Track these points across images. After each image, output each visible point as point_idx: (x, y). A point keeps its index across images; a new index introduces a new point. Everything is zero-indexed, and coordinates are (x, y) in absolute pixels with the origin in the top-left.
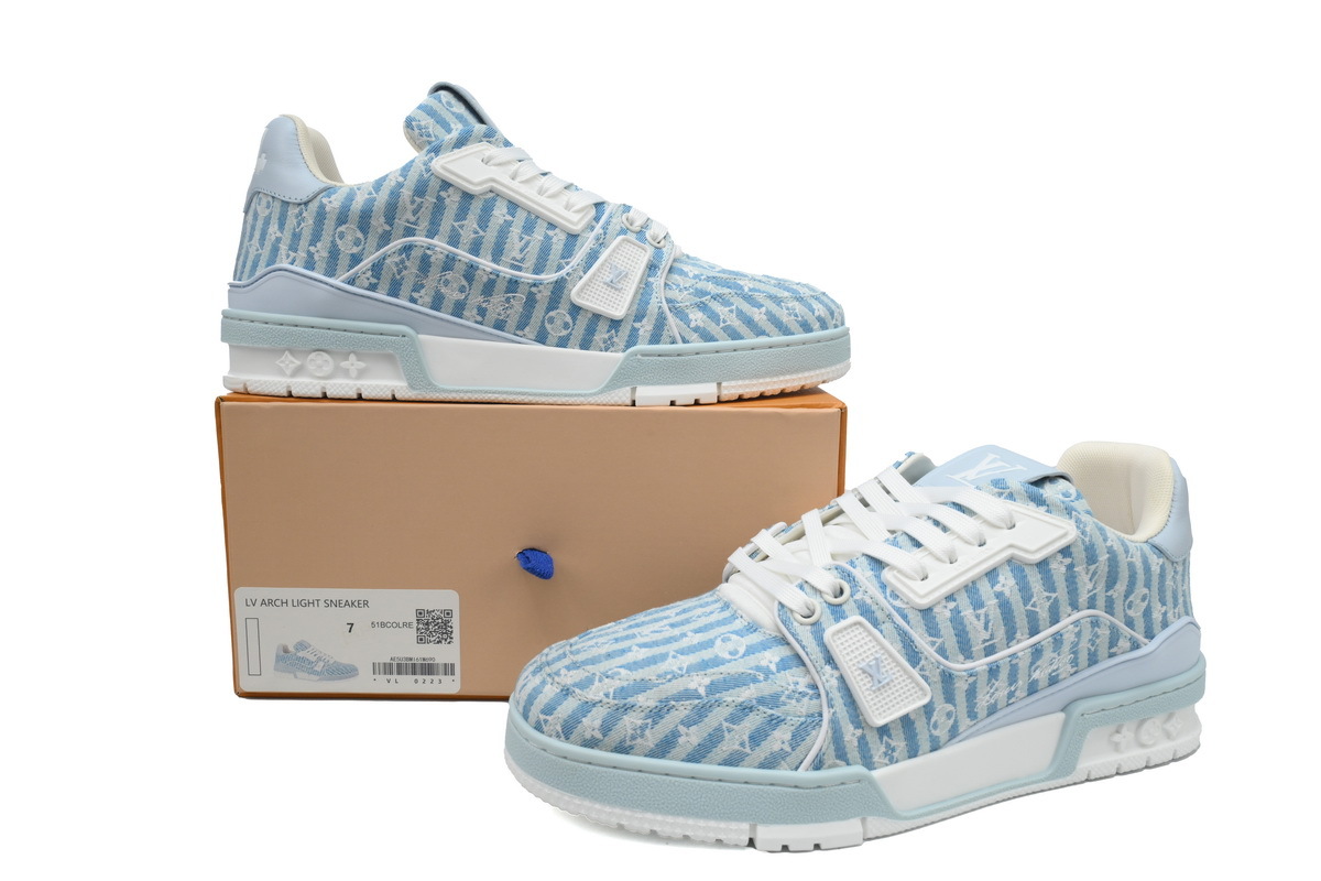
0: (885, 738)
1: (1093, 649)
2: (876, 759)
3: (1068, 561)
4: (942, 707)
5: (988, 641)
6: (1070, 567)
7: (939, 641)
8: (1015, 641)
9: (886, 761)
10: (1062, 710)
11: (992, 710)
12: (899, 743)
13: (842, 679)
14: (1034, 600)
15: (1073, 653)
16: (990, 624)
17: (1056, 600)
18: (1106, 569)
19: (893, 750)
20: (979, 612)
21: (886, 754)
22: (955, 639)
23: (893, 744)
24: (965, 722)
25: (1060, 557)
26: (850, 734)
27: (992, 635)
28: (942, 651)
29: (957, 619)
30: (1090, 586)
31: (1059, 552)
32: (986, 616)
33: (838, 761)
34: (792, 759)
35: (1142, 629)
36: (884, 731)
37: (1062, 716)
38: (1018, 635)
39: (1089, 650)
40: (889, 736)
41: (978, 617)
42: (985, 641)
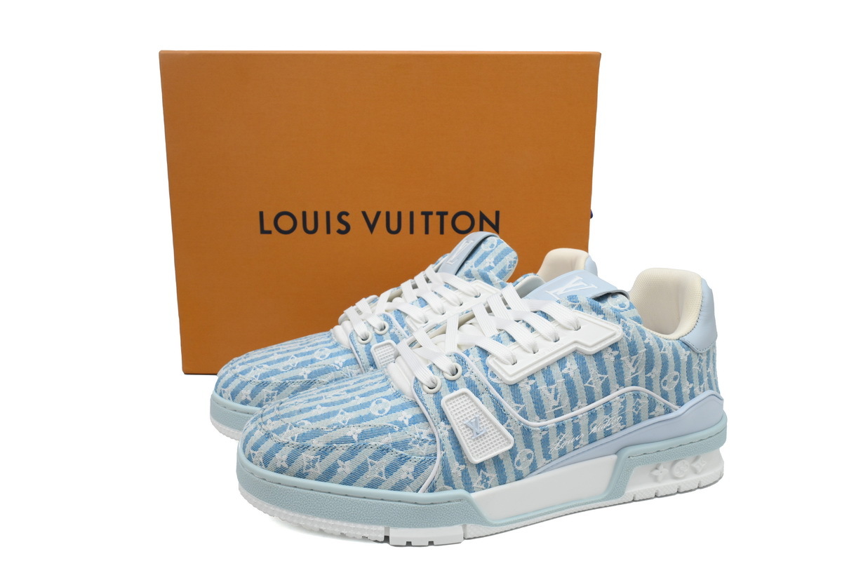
0: (482, 471)
1: (637, 413)
2: (475, 485)
3: (616, 353)
4: (522, 451)
5: (557, 407)
6: (618, 357)
7: (522, 406)
8: (577, 407)
9: (483, 486)
10: (616, 454)
11: (562, 453)
12: (492, 474)
13: (452, 431)
14: (590, 380)
15: (622, 415)
16: (558, 396)
17: (607, 380)
18: (645, 359)
19: (488, 479)
20: (550, 387)
21: (482, 482)
22: (533, 405)
23: (487, 475)
24: (541, 461)
25: (610, 350)
26: (456, 468)
27: (560, 404)
28: (524, 414)
29: (535, 392)
30: (633, 370)
31: (610, 346)
32: (556, 390)
33: (446, 487)
34: (415, 484)
35: (675, 400)
36: (481, 466)
37: (615, 457)
38: (579, 403)
39: (634, 413)
40: (485, 470)
41: (550, 390)
42: (554, 407)
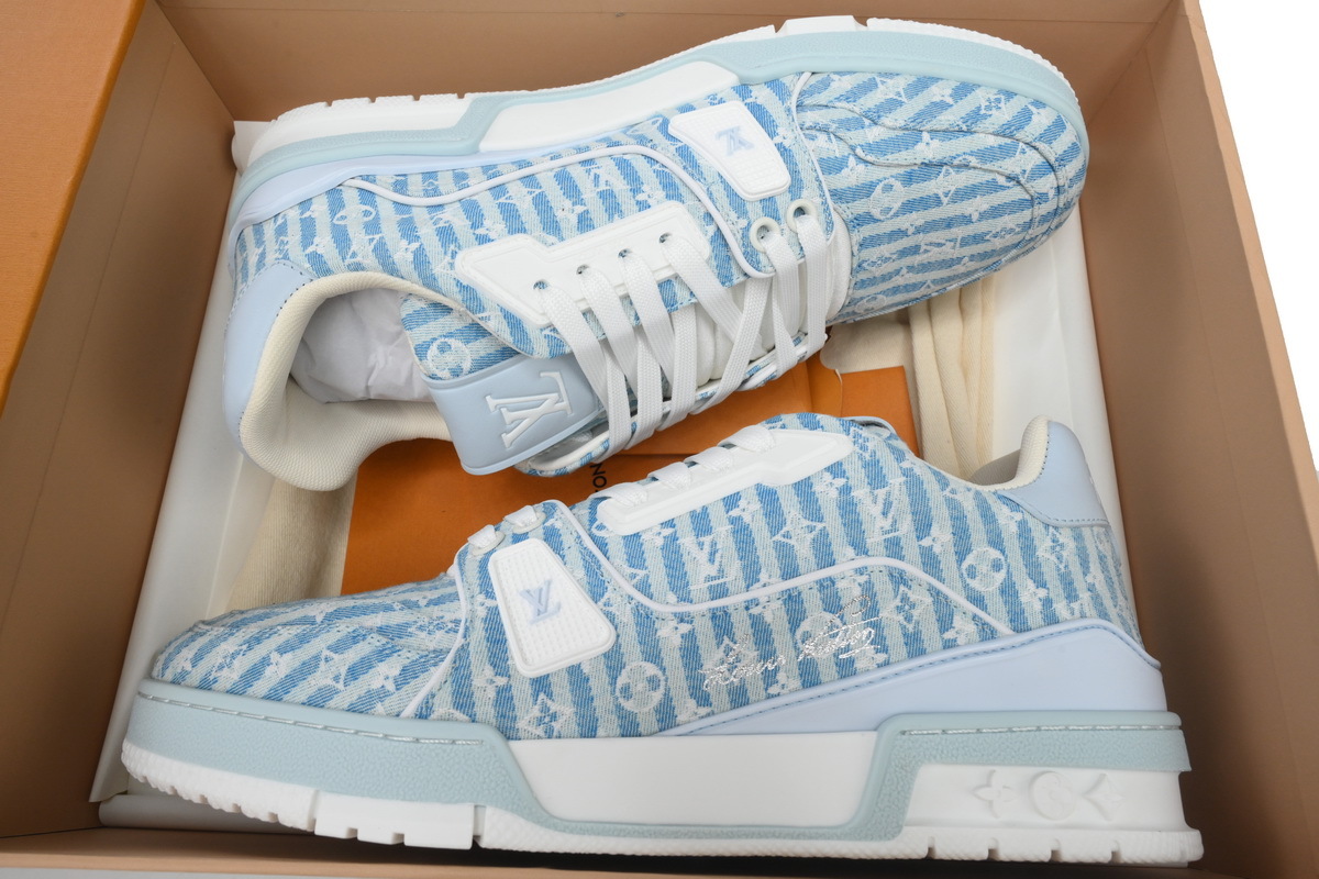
0: (542, 696)
1: (910, 627)
2: (521, 724)
3: (840, 482)
4: (637, 668)
5: (714, 578)
6: (846, 490)
7: (641, 573)
8: (757, 585)
9: (540, 731)
10: (875, 730)
11: (739, 697)
12: (564, 708)
14: (785, 529)
15: (873, 625)
16: (718, 555)
17: (824, 534)
18: (906, 500)
19: (554, 717)
20: (702, 539)
21: (540, 721)
22: (663, 571)
23: (554, 707)
24: (686, 708)
25: (828, 477)
26: (483, 680)
27: (721, 572)
28: (644, 588)
29: (671, 549)
30: (887, 524)
31: (828, 469)
32: (713, 544)
33: (458, 714)
34: (391, 703)
36: (541, 684)
37: (874, 735)
38: (763, 577)
39: (903, 627)
40: (550, 695)
41: (701, 545)
42: (709, 578)
